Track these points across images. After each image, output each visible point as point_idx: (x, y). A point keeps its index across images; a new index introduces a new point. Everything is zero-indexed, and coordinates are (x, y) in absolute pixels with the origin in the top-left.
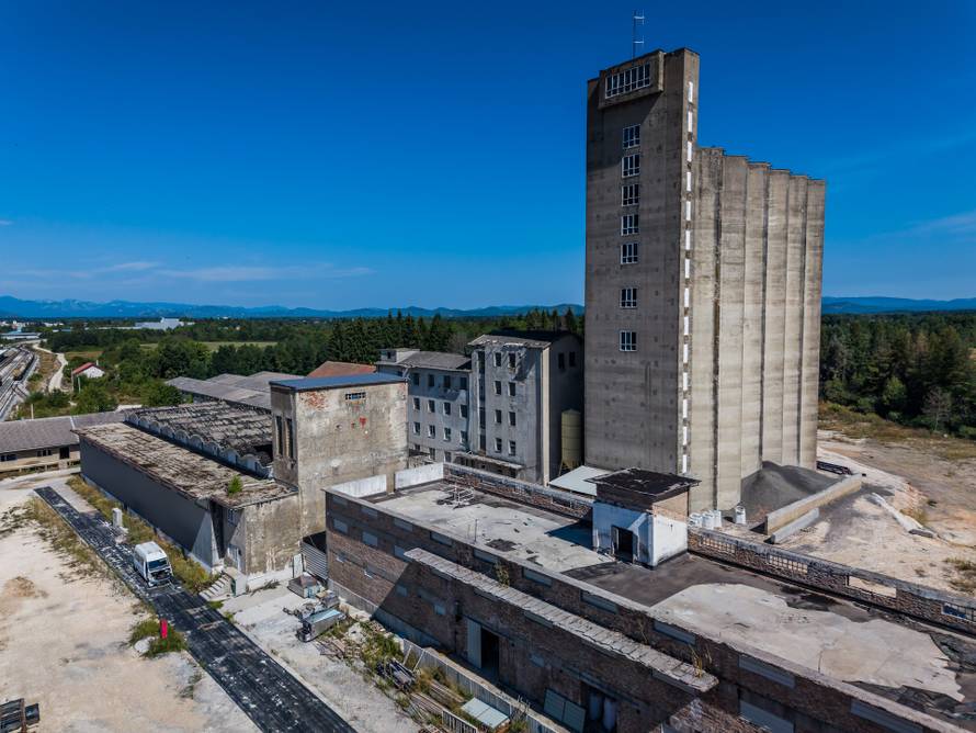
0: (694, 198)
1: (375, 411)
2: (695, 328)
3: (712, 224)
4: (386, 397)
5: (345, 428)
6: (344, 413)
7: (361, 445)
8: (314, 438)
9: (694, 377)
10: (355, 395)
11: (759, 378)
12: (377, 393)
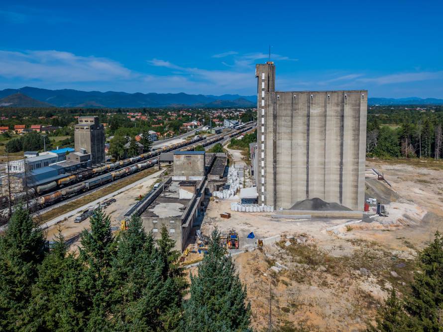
0: (266, 108)
1: (194, 161)
2: (267, 147)
3: (272, 115)
4: (197, 158)
5: (186, 164)
6: (185, 161)
7: (190, 169)
8: (178, 165)
9: (267, 163)
10: (189, 157)
11: (306, 167)
12: (194, 157)
